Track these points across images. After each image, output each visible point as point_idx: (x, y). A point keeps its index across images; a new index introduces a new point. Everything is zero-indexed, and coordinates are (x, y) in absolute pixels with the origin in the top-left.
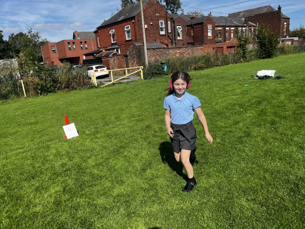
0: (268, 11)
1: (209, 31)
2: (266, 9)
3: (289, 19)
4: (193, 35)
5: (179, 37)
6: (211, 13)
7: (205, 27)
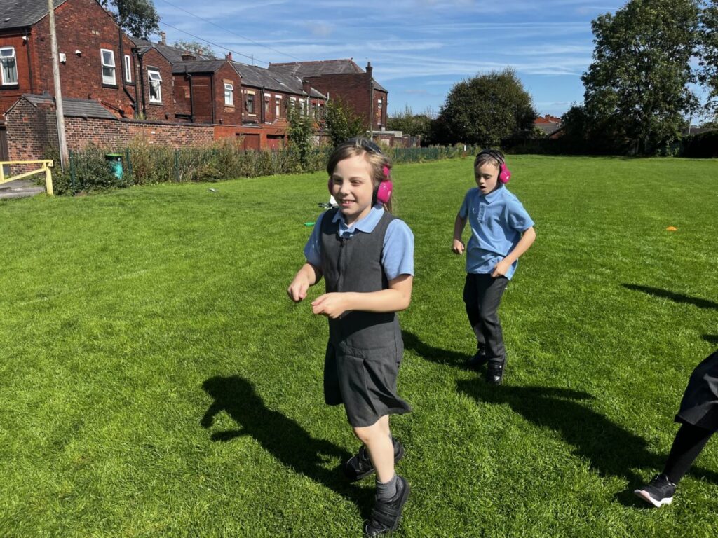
0: (348, 72)
1: (226, 93)
2: (344, 67)
3: (386, 93)
4: (189, 96)
5: (153, 97)
6: (230, 53)
7: (217, 83)
